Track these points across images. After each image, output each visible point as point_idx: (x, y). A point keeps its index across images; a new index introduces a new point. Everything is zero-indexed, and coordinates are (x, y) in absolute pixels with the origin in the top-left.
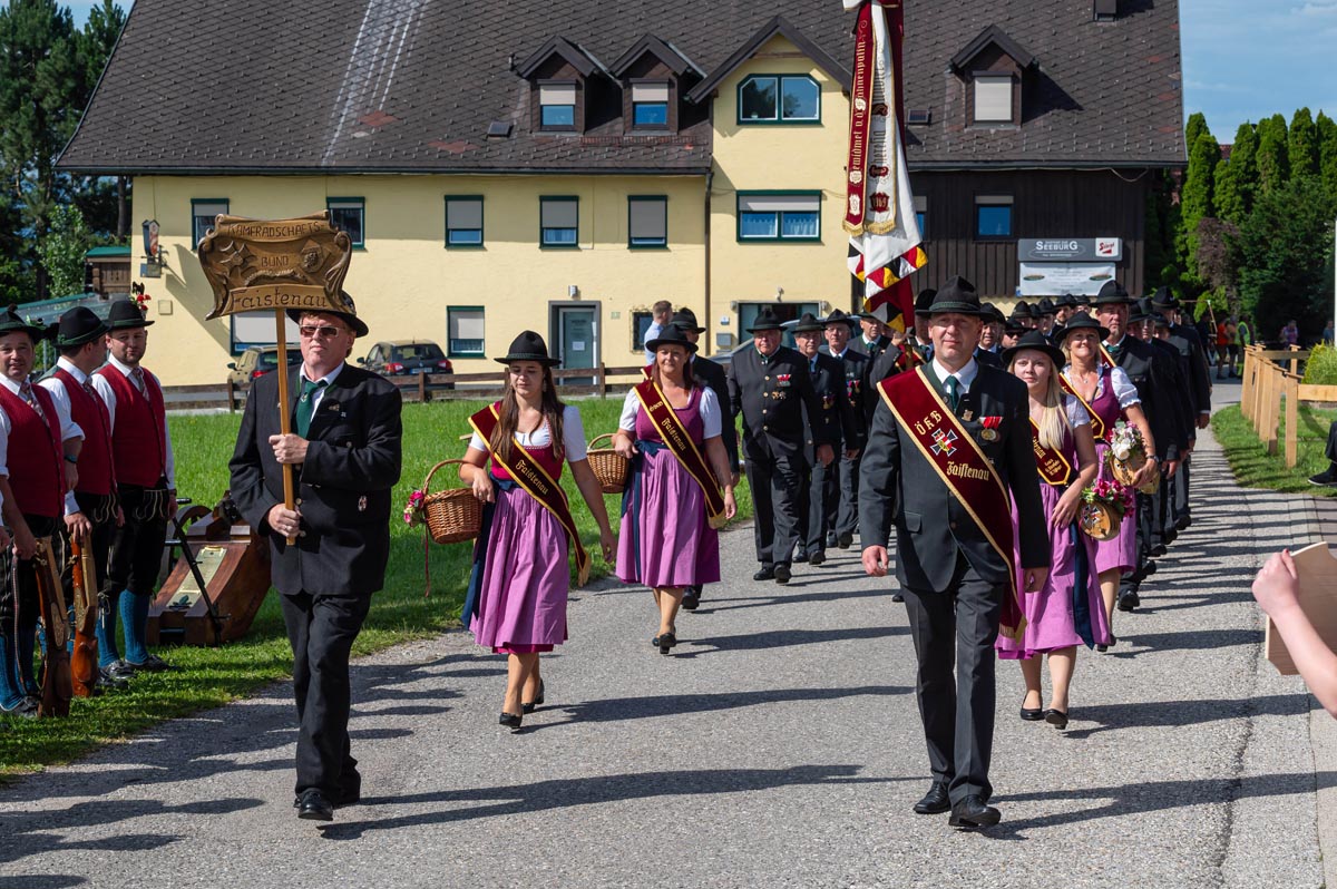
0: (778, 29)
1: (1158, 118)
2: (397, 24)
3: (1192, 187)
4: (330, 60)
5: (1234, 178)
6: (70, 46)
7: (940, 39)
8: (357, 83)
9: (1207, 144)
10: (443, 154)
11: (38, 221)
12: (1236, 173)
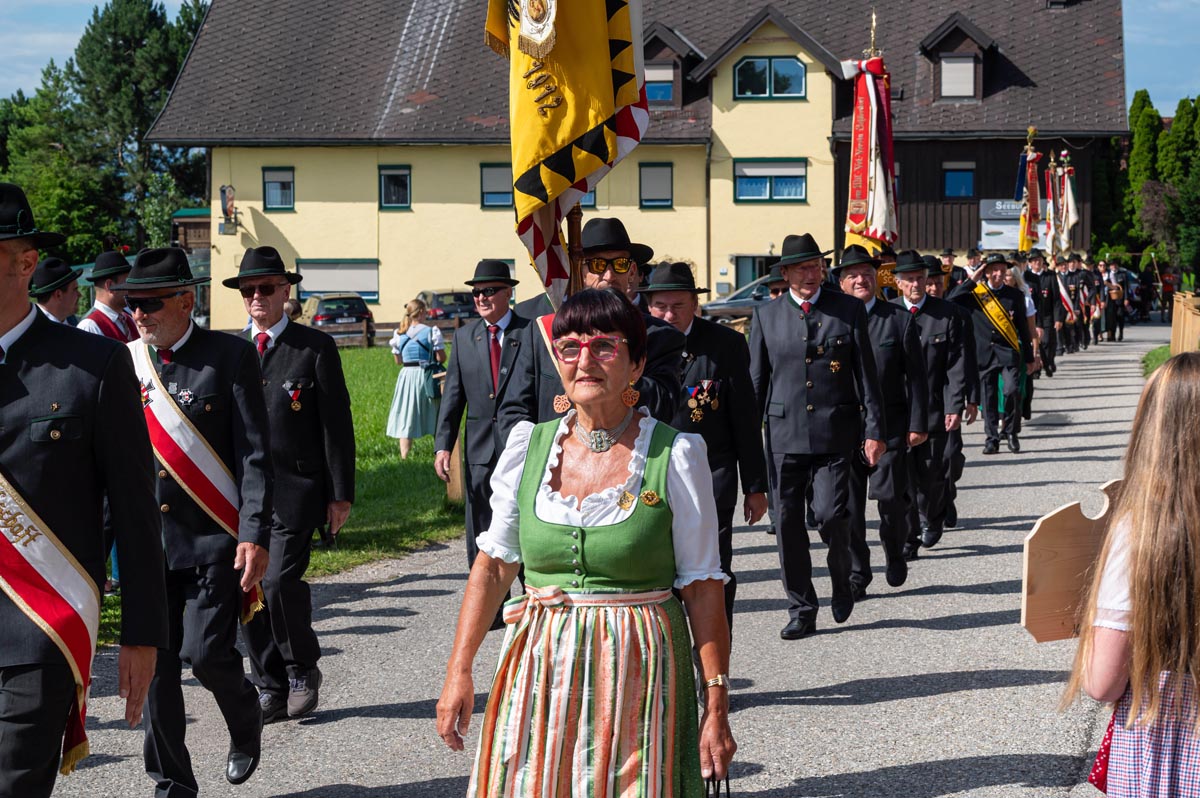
0: (769, 17)
1: (1102, 93)
2: (439, 14)
3: (1138, 154)
4: (381, 46)
5: (1175, 146)
6: (163, 36)
7: (910, 25)
8: (405, 66)
9: (1151, 117)
10: (478, 127)
11: (138, 187)
12: (1176, 142)
